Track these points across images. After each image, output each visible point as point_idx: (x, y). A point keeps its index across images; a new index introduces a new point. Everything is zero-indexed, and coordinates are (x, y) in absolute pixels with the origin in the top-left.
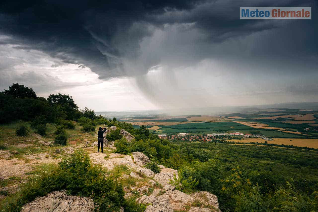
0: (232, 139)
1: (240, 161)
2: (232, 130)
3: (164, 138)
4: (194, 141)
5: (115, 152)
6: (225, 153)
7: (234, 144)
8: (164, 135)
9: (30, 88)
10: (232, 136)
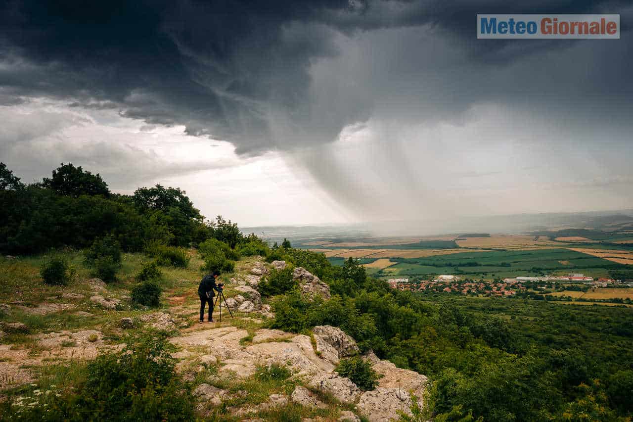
0: (564, 289)
1: (584, 342)
2: (565, 268)
3: (402, 286)
4: (474, 294)
5: (270, 327)
6: (548, 322)
7: (571, 303)
8: (403, 280)
9: (95, 175)
10: (566, 282)
